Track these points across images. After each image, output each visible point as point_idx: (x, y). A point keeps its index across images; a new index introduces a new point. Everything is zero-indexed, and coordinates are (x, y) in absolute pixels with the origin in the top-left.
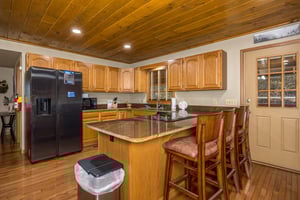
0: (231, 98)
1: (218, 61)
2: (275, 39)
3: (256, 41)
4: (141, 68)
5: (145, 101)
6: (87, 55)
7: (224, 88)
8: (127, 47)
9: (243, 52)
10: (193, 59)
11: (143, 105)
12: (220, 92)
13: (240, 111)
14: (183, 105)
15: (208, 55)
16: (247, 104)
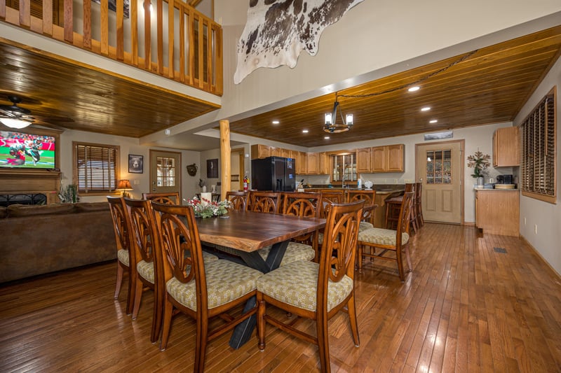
0: (408, 178)
1: (399, 152)
2: (438, 138)
3: (426, 139)
4: (327, 153)
5: (328, 182)
6: (269, 139)
7: (404, 172)
8: (305, 131)
9: (417, 145)
10: (380, 149)
11: (327, 186)
12: (400, 174)
13: (418, 186)
14: (369, 184)
15: (392, 147)
16: (420, 182)
